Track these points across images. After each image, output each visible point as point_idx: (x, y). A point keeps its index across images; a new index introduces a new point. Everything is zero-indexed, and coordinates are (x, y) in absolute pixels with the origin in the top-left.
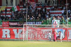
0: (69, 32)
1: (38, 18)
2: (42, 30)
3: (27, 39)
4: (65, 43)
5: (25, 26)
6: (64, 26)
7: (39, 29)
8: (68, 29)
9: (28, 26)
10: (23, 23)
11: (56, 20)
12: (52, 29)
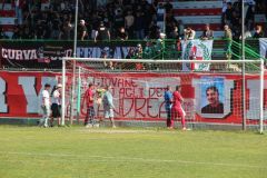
0: (248, 90)
1: (123, 30)
2: (139, 81)
4: (232, 133)
6: (231, 66)
7: (128, 79)
8: (247, 78)
9: (80, 62)
10: (59, 53)
11: (199, 41)
12: (179, 78)
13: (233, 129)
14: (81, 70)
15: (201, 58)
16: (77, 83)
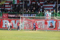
0: (59, 23)
1: (33, 11)
2: (36, 21)
3: (23, 29)
5: (22, 18)
6: (55, 18)
7: (34, 21)
8: (59, 20)
9: (24, 17)
11: (48, 13)
12: (44, 21)
13: (55, 31)
14: (24, 19)
15: (49, 16)
16: (23, 21)
